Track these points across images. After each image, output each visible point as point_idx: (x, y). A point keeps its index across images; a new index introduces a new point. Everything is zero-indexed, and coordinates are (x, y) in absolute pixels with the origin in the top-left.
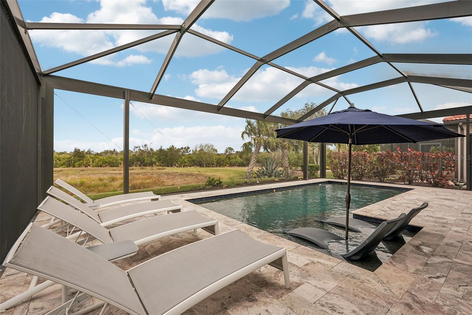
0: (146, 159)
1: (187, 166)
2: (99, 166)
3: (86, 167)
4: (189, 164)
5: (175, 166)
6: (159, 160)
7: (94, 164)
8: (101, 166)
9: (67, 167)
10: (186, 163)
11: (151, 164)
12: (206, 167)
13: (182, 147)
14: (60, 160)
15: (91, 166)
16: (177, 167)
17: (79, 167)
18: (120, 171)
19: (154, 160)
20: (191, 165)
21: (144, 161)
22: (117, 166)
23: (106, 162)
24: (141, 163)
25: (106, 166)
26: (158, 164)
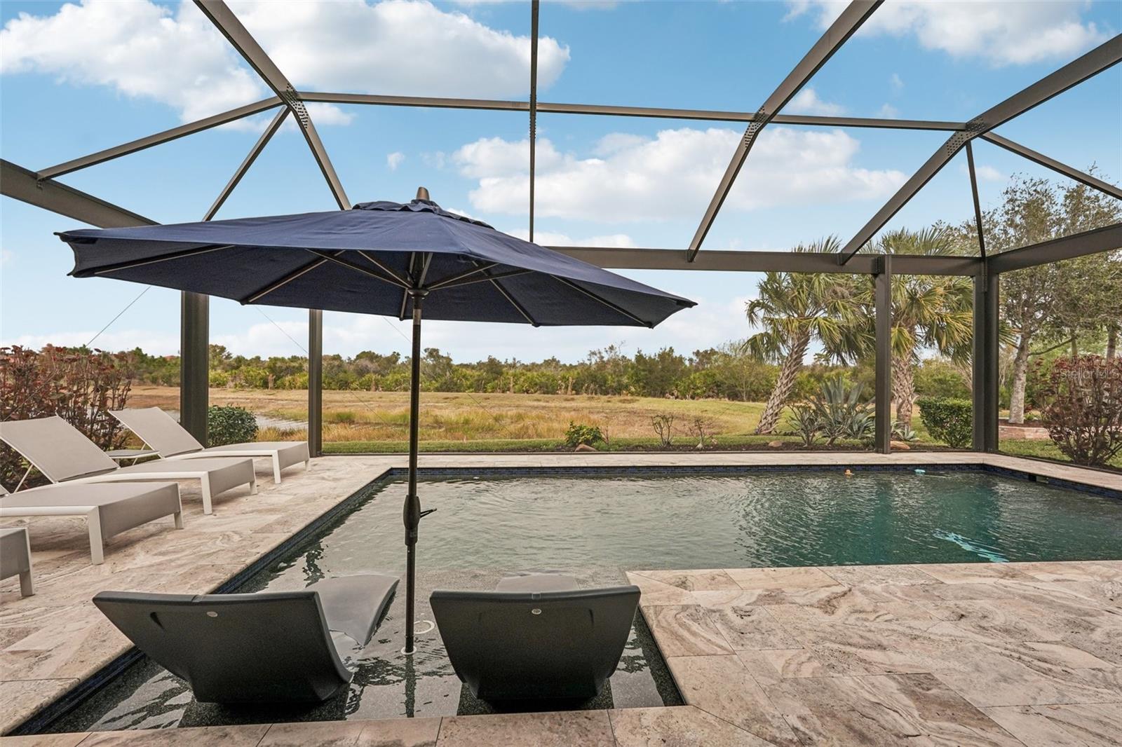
0: (610, 377)
1: (699, 396)
2: (524, 392)
3: (503, 392)
4: (704, 392)
5: (673, 394)
6: (638, 381)
7: (516, 387)
8: (527, 392)
9: (475, 391)
10: (698, 388)
11: (618, 390)
12: (748, 400)
13: (698, 351)
14: (467, 379)
15: (512, 390)
16: (677, 398)
17: (493, 392)
18: (548, 402)
19: (625, 380)
20: (711, 393)
21: (605, 381)
22: (554, 392)
23: (536, 384)
24: (600, 386)
25: (535, 392)
26: (633, 389)
